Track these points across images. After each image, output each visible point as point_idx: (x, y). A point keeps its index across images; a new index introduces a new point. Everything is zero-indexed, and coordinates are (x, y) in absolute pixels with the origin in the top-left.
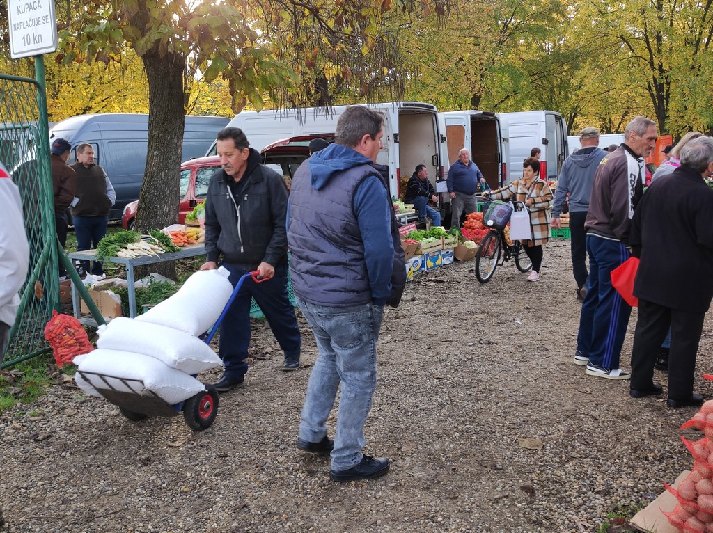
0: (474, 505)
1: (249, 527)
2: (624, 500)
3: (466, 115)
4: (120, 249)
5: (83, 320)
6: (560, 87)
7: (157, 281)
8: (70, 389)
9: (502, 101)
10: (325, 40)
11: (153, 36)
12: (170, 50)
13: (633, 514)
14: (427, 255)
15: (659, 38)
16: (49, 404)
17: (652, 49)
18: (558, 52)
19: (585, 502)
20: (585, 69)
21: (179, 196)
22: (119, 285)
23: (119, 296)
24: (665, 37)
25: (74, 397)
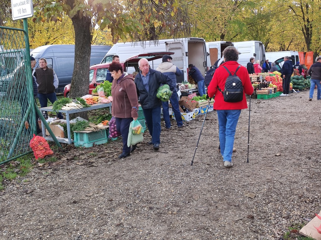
0: (226, 224)
1: (124, 234)
2: (296, 221)
3: (218, 43)
4: (63, 106)
5: (47, 138)
6: (261, 30)
7: (80, 120)
8: (41, 169)
9: (235, 37)
10: (154, 9)
11: (77, 9)
12: (84, 15)
13: (301, 228)
14: (202, 108)
15: (307, 7)
16: (32, 177)
17: (304, 12)
18: (260, 14)
19: (278, 222)
20: (273, 22)
21: (88, 82)
22: (63, 122)
23: (63, 127)
24: (310, 6)
25: (43, 173)
